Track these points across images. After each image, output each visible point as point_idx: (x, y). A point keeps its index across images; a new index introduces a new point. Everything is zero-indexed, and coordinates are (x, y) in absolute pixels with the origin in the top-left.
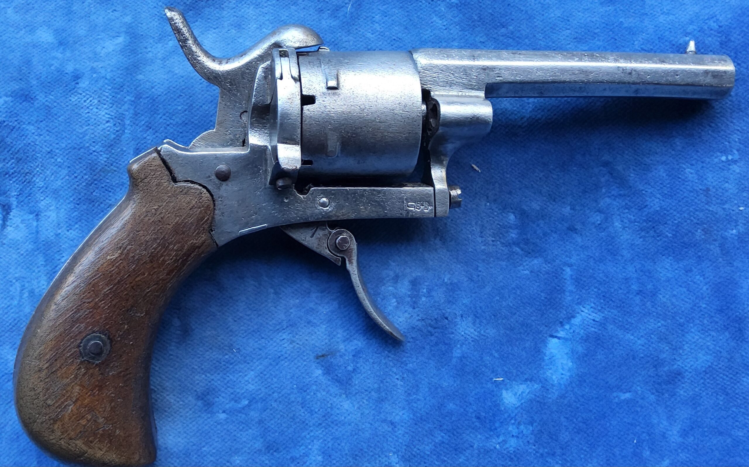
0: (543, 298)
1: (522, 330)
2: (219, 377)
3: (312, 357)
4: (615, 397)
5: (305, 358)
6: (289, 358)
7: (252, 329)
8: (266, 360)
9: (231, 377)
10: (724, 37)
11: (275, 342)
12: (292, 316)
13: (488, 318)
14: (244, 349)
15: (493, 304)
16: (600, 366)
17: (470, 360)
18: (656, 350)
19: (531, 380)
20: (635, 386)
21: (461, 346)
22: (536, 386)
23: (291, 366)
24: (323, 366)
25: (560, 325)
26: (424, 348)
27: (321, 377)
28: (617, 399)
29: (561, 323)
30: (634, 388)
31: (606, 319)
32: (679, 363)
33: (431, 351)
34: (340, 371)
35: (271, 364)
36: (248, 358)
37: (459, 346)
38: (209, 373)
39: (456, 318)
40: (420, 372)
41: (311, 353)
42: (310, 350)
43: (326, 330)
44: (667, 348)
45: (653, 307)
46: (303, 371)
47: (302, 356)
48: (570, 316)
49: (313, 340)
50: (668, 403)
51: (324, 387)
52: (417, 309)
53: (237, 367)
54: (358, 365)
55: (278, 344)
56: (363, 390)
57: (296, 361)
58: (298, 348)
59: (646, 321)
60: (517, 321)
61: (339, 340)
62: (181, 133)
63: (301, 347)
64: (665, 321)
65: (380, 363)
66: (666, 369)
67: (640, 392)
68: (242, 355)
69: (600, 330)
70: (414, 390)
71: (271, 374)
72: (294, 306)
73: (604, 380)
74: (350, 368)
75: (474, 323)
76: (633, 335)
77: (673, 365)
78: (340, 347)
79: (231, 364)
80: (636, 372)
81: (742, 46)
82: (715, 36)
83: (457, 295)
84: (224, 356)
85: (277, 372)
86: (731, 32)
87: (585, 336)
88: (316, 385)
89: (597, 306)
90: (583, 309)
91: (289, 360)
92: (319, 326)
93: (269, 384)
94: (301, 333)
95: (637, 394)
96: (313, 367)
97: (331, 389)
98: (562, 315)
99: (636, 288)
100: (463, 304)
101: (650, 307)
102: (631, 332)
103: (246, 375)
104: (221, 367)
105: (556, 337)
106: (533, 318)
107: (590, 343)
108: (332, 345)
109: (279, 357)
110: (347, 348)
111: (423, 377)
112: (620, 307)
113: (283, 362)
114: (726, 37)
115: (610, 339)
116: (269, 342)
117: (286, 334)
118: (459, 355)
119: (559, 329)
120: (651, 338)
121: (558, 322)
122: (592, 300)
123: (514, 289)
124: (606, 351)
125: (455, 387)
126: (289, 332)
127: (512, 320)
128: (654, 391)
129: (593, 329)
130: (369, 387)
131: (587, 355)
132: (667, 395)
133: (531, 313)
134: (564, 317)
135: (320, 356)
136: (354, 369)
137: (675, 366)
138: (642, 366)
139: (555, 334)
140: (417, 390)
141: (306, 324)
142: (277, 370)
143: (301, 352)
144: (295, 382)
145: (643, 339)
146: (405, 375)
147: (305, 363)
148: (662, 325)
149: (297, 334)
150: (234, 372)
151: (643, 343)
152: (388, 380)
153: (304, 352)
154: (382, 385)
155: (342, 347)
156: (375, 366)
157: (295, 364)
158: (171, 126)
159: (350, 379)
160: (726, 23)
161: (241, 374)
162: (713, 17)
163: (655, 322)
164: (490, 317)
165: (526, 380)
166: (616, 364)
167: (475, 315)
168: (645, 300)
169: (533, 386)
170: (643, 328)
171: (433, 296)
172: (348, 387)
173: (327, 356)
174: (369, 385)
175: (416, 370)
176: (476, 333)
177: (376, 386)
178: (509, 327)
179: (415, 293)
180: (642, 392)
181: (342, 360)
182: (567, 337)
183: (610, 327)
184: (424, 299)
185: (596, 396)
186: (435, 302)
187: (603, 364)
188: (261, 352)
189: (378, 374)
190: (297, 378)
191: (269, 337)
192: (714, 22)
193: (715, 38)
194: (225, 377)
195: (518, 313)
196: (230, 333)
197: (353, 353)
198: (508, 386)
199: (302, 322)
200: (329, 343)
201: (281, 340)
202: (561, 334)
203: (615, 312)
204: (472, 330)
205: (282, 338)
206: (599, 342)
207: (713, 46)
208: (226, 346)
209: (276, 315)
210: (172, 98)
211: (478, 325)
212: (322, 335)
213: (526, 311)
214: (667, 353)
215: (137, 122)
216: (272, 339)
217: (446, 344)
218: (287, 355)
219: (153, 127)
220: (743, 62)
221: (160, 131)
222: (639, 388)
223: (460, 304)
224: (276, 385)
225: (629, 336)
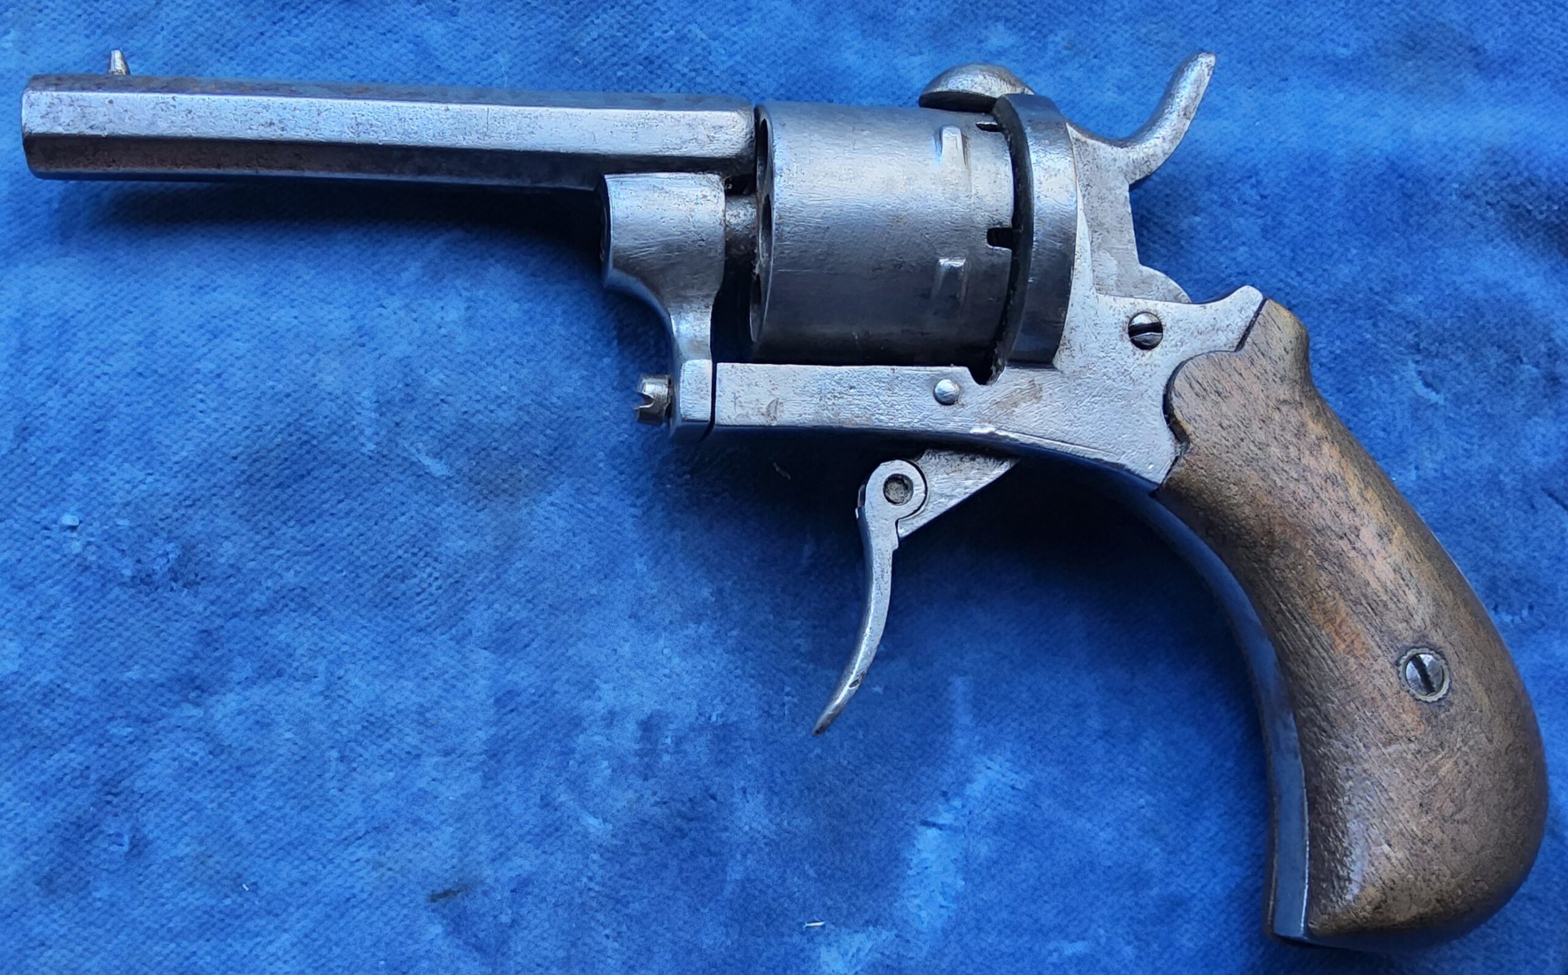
0: (908, 743)
1: (863, 816)
2: (208, 948)
3: (421, 899)
4: (1050, 953)
5: (406, 900)
6: (370, 901)
7: (287, 840)
8: (318, 908)
9: (237, 946)
10: (1269, 218)
11: (339, 866)
12: (379, 808)
13: (797, 793)
14: (268, 883)
15: (806, 765)
16: (1024, 886)
17: (760, 887)
18: (1136, 852)
19: (876, 923)
20: (1094, 926)
21: (744, 856)
22: (885, 934)
23: (374, 918)
24: (444, 917)
25: (942, 799)
26: (665, 866)
27: (440, 942)
28: (1055, 955)
29: (944, 794)
30: (1091, 932)
31: (1037, 785)
32: (1180, 881)
33: (681, 870)
34: (483, 926)
35: (329, 916)
36: (276, 903)
37: (739, 857)
38: (185, 939)
39: (732, 796)
40: (655, 919)
41: (419, 888)
42: (419, 883)
43: (453, 838)
44: (1157, 850)
45: (1130, 765)
46: (400, 929)
47: (398, 897)
48: (962, 778)
49: (424, 859)
50: (1158, 964)
51: (446, 962)
52: (652, 781)
53: (250, 925)
54: (524, 911)
55: (345, 871)
56: (533, 965)
57: (385, 908)
58: (390, 878)
59: (1115, 793)
60: (854, 798)
61: (482, 858)
62: (127, 395)
63: (398, 876)
64: (1154, 795)
65: (570, 904)
66: (1155, 891)
67: (1103, 941)
68: (261, 899)
69: (1025, 808)
70: (642, 960)
71: (329, 939)
72: (383, 785)
73: (1031, 916)
74: (505, 919)
75: (769, 807)
76: (1090, 820)
77: (1168, 884)
78: (485, 874)
79: (238, 917)
80: (1097, 897)
81: (1306, 237)
82: (1252, 215)
83: (736, 748)
84: (220, 901)
85: (343, 934)
86: (1284, 208)
87: (995, 821)
88: (430, 960)
89: (1020, 758)
90: (990, 763)
91: (369, 906)
92: (437, 828)
93: (323, 961)
94: (397, 846)
95: (1098, 943)
96: (424, 919)
97: (461, 965)
98: (947, 777)
99: (1096, 726)
100: (747, 767)
101: (1123, 766)
102: (1087, 815)
103: (271, 942)
104: (214, 925)
105: (934, 825)
106: (886, 787)
107: (1004, 836)
108: (467, 870)
109: (348, 900)
110: (499, 875)
111: (660, 930)
112: (1064, 762)
113: (356, 910)
114: (1273, 219)
115: (1047, 827)
116: (324, 867)
117: (365, 847)
118: (738, 877)
119: (941, 808)
120: (1126, 828)
121: (937, 793)
122: (1008, 745)
123: (851, 728)
124: (1038, 852)
125: (727, 948)
126: (371, 843)
127: (845, 795)
128: (1132, 938)
129: (1011, 807)
130: (546, 958)
131: (996, 863)
132: (1155, 946)
133: (885, 775)
134: (950, 780)
135: (440, 896)
136: (514, 921)
137: (1173, 888)
138: (1107, 885)
139: (930, 819)
140: (649, 959)
141: (409, 826)
142: (342, 929)
143: (397, 886)
144: (381, 955)
145: (1109, 830)
146: (624, 928)
147: (405, 911)
148: (1148, 803)
149: (388, 848)
150: (242, 936)
151: (1109, 838)
152: (588, 940)
153: (403, 887)
154: (573, 951)
155: (488, 872)
156: (560, 911)
157: (384, 914)
158: (106, 378)
159: (504, 942)
160: (1277, 190)
161: (259, 939)
162: (1250, 177)
163: (1135, 797)
164: (801, 791)
165: (867, 923)
166: (1057, 880)
167: (770, 789)
168: (1115, 751)
169: (879, 934)
170: (1111, 807)
171: (685, 752)
172: (500, 959)
173: (455, 893)
174: (544, 953)
175: (647, 915)
176: (773, 828)
177: (561, 954)
178: (838, 810)
179: (649, 746)
180: (1109, 939)
181: (487, 901)
182: (957, 824)
183: (1046, 802)
184: (666, 758)
185: (1011, 950)
186: (689, 763)
187: (1032, 882)
188: (306, 889)
189: (565, 927)
190: (387, 944)
191: (325, 855)
192: (1253, 186)
193: (1252, 219)
194: (222, 946)
195: (857, 779)
196: (236, 850)
197: (513, 886)
198: (832, 938)
199: (401, 821)
200: (460, 866)
201: (352, 863)
202: (946, 818)
203: (1056, 772)
204: (766, 821)
205: (353, 858)
206: (1023, 833)
207: (1248, 234)
208: (226, 878)
209: (342, 806)
210: (108, 317)
211: (778, 810)
212: (445, 848)
213: (874, 772)
214: (1157, 859)
215: (26, 368)
216: (331, 861)
217: (711, 854)
218: (365, 896)
219: (63, 380)
220: (1307, 269)
221: (78, 390)
222: (1102, 932)
223: (741, 767)
224: (338, 962)
225: (1082, 824)
